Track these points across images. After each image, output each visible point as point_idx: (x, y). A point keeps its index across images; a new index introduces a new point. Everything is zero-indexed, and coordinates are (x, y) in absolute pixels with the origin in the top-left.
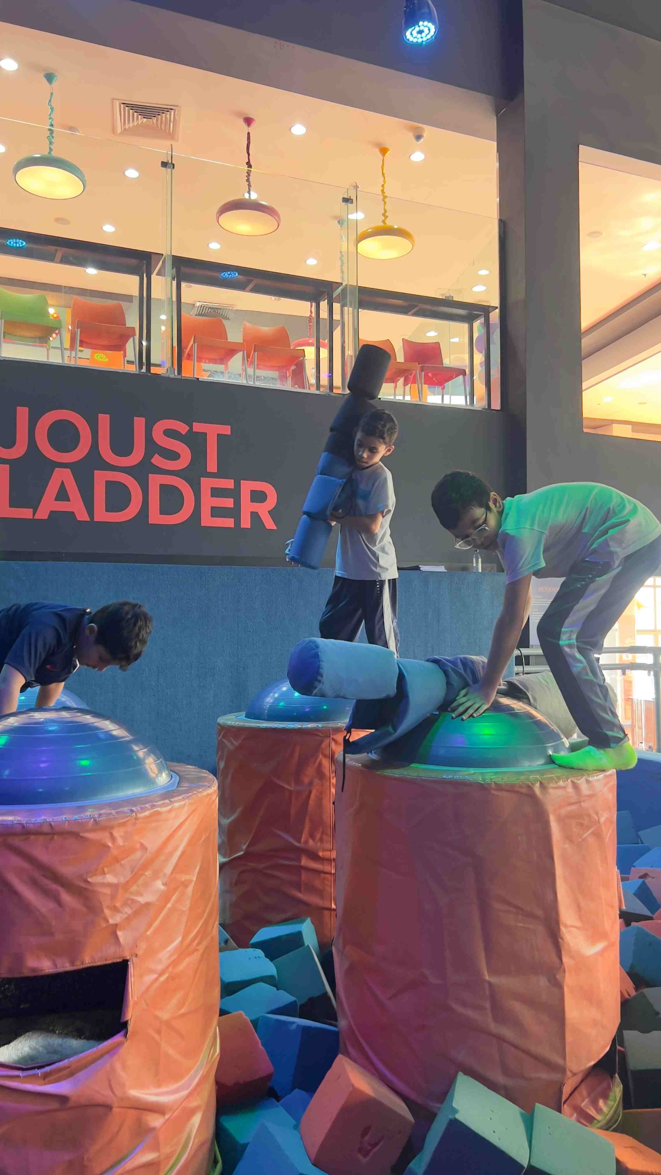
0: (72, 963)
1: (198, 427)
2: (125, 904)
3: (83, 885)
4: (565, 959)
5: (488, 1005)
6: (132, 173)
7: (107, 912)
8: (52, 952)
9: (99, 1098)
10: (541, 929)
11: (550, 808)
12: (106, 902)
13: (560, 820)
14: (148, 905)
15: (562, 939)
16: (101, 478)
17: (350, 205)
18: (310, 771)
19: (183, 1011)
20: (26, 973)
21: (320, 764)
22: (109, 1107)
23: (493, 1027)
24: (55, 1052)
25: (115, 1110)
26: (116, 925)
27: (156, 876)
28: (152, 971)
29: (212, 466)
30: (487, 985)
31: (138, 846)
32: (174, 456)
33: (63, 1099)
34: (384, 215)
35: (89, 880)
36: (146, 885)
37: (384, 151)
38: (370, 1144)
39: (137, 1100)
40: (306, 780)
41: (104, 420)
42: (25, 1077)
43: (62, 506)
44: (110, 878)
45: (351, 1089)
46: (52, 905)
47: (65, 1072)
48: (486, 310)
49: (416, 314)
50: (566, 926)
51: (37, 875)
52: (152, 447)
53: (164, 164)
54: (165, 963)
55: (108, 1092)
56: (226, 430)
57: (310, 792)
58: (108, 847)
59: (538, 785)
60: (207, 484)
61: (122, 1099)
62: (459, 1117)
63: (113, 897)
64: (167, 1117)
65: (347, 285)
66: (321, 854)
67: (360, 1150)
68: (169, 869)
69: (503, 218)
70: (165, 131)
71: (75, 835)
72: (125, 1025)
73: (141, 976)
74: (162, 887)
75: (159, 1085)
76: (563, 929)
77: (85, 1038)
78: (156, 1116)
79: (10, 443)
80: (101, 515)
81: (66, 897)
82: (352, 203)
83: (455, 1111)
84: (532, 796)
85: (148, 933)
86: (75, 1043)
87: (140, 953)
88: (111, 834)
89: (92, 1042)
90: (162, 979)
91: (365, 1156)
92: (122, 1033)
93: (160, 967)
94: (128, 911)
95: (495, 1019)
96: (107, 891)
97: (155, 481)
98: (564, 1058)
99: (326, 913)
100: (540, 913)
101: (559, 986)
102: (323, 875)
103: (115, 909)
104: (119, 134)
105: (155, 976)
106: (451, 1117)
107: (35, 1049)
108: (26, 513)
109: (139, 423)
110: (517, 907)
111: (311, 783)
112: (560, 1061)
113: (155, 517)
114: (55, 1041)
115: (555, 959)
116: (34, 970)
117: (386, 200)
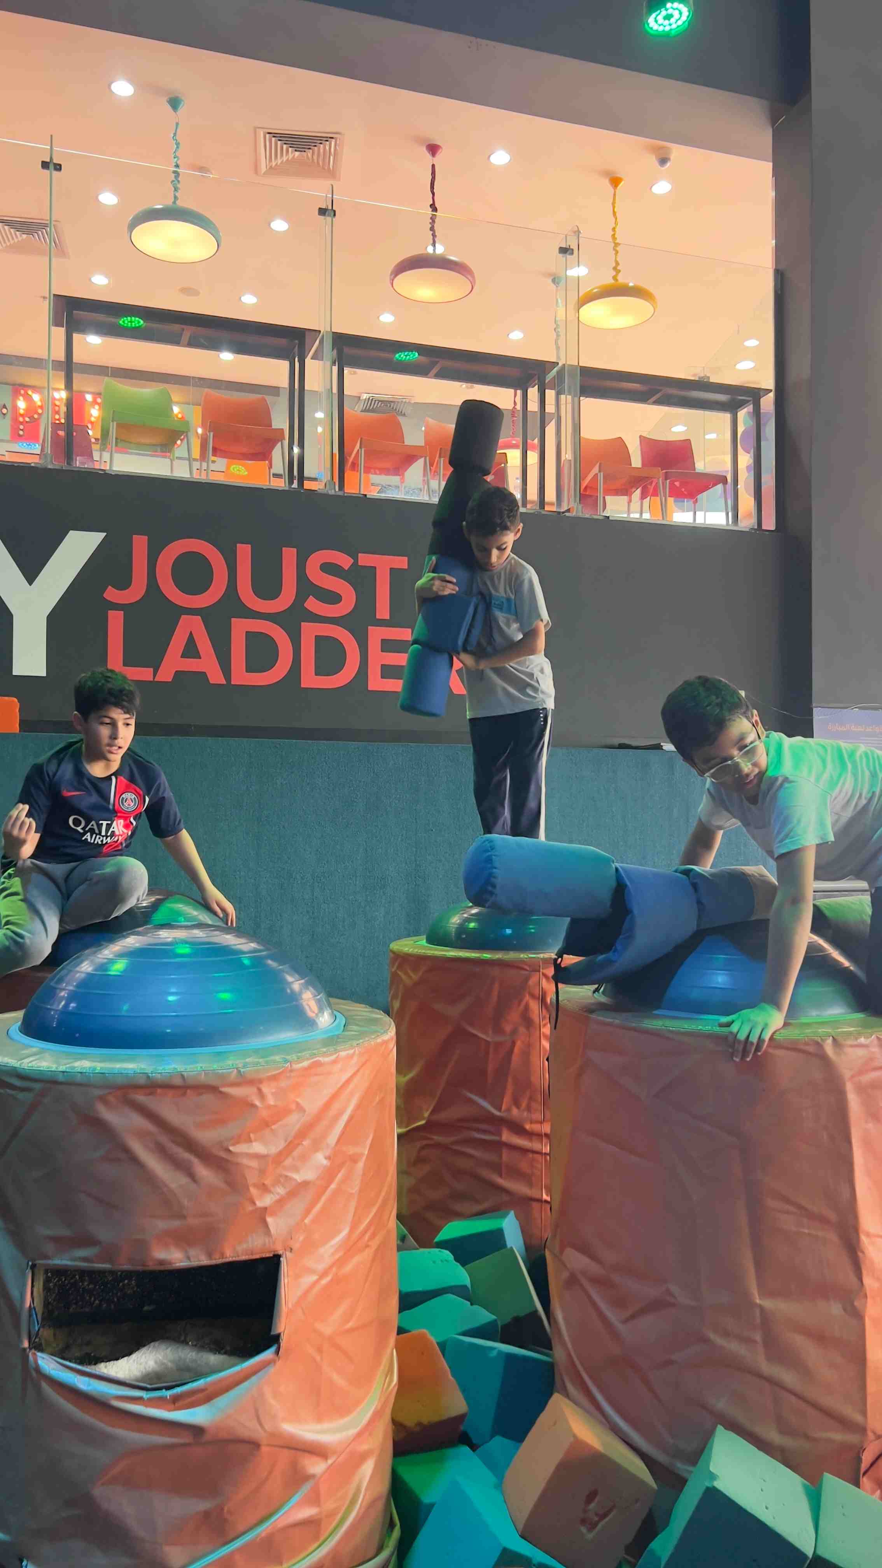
0: (210, 1255)
1: (365, 559)
2: (277, 1182)
3: (223, 1154)
4: (868, 1281)
5: (758, 1337)
6: (279, 225)
7: (253, 1191)
8: (183, 1239)
9: (245, 1434)
10: (833, 1237)
11: (847, 1074)
12: (252, 1178)
13: (861, 1089)
14: (305, 1184)
15: (863, 1252)
16: (240, 628)
17: (568, 257)
18: (514, 1016)
19: (350, 1325)
20: (152, 1266)
21: (527, 1008)
22: (255, 1445)
23: (767, 1368)
24: (188, 1369)
25: (264, 1449)
26: (265, 1209)
27: (316, 1146)
28: (310, 1271)
29: (383, 611)
30: (757, 1312)
31: (293, 1106)
32: (333, 598)
33: (196, 1431)
34: (615, 268)
35: (231, 1148)
36: (304, 1158)
37: (615, 181)
38: (597, 1515)
39: (292, 1437)
40: (508, 1028)
41: (244, 552)
42: (150, 1399)
43: (191, 665)
44: (257, 1148)
45: (572, 1439)
46: (184, 1180)
47: (200, 1395)
48: (754, 395)
49: (658, 402)
50: (868, 1235)
51: (164, 1139)
52: (306, 587)
53: (322, 212)
54: (327, 1261)
55: (253, 1424)
56: (402, 562)
57: (514, 1043)
58: (253, 1106)
59: (830, 1041)
60: (376, 634)
61: (273, 1435)
62: (719, 1485)
63: (262, 1172)
64: (330, 1462)
65: (564, 365)
66: (528, 1127)
67: (583, 1521)
68: (332, 1139)
69: (780, 267)
70: (324, 168)
71: (213, 1089)
72: (276, 1339)
73: (297, 1277)
74: (325, 1162)
75: (319, 1419)
76: (863, 1237)
77: (225, 1353)
78: (315, 1459)
79: (124, 583)
80: (241, 676)
81: (203, 1172)
82: (572, 254)
83: (713, 1477)
84: (823, 1057)
85: (306, 1221)
86: (213, 1359)
87: (296, 1246)
88: (260, 1090)
89: (233, 1359)
90: (324, 1282)
91: (590, 1530)
92: (273, 1349)
93: (321, 1267)
94: (281, 1191)
95: (770, 1358)
96: (254, 1164)
97: (309, 631)
98: (864, 1413)
99: (536, 1205)
100: (832, 1216)
101: (858, 1316)
102: (531, 1155)
103: (265, 1189)
104: (264, 174)
105: (315, 1278)
106: (708, 1484)
107: (163, 1364)
108: (145, 674)
109: (289, 555)
110: (800, 1207)
111: (514, 1031)
112: (858, 1418)
113: (310, 679)
114: (188, 1354)
115: (854, 1279)
116: (161, 1262)
117: (618, 249)
